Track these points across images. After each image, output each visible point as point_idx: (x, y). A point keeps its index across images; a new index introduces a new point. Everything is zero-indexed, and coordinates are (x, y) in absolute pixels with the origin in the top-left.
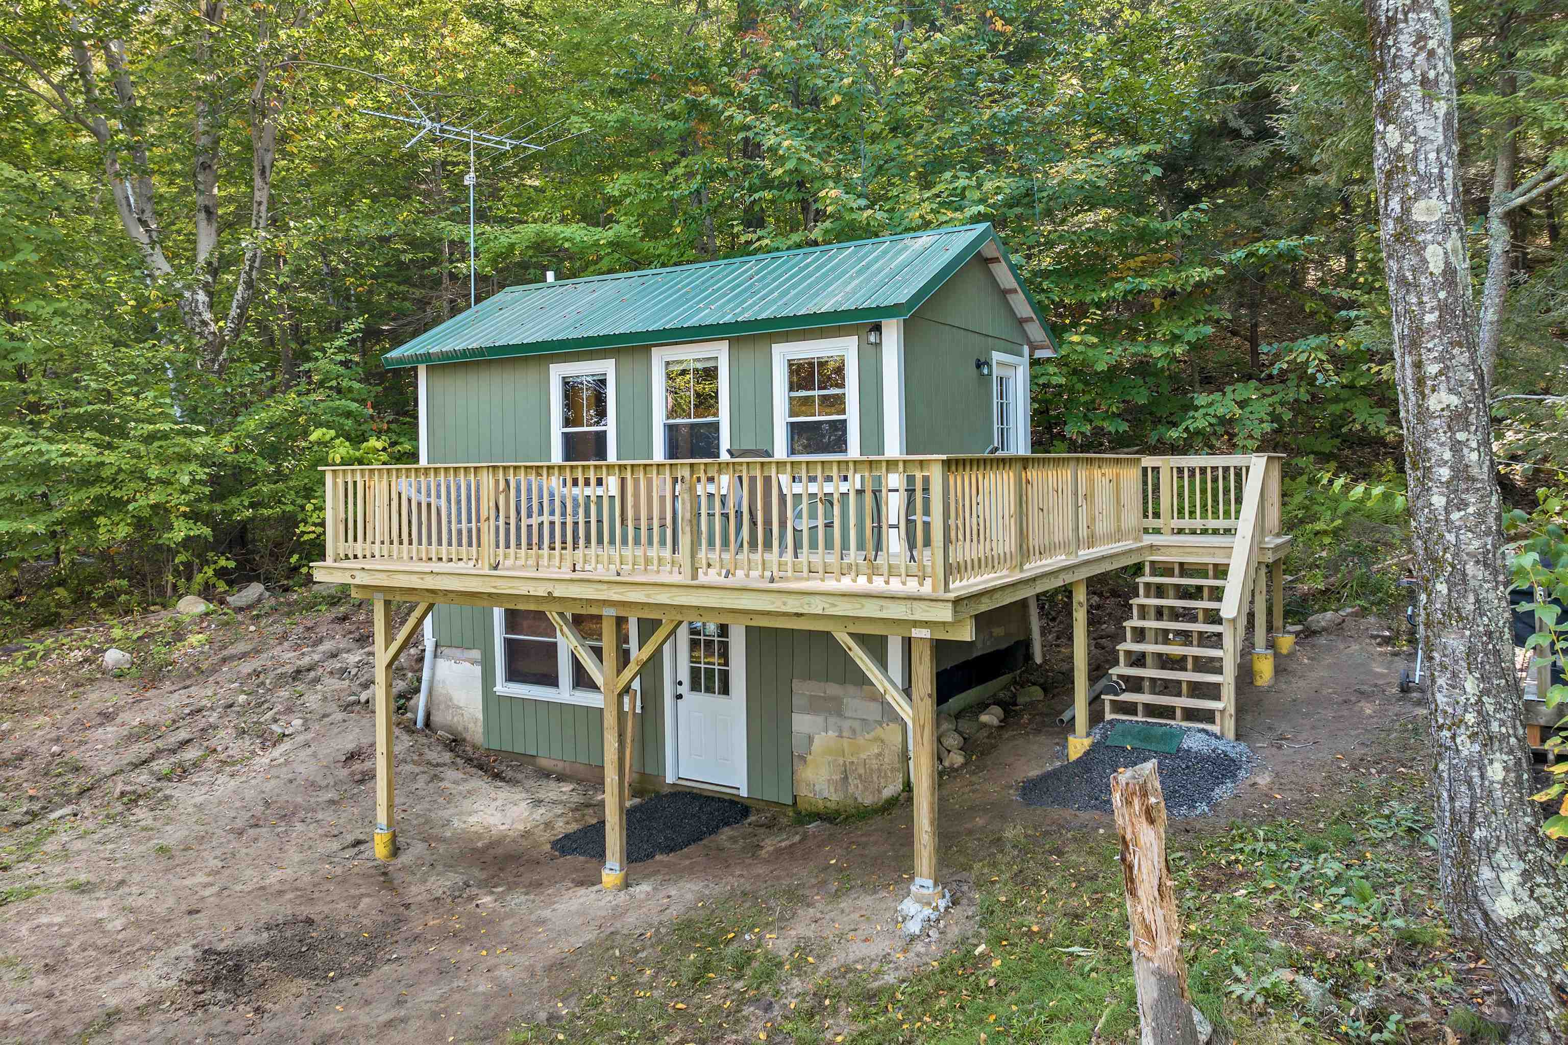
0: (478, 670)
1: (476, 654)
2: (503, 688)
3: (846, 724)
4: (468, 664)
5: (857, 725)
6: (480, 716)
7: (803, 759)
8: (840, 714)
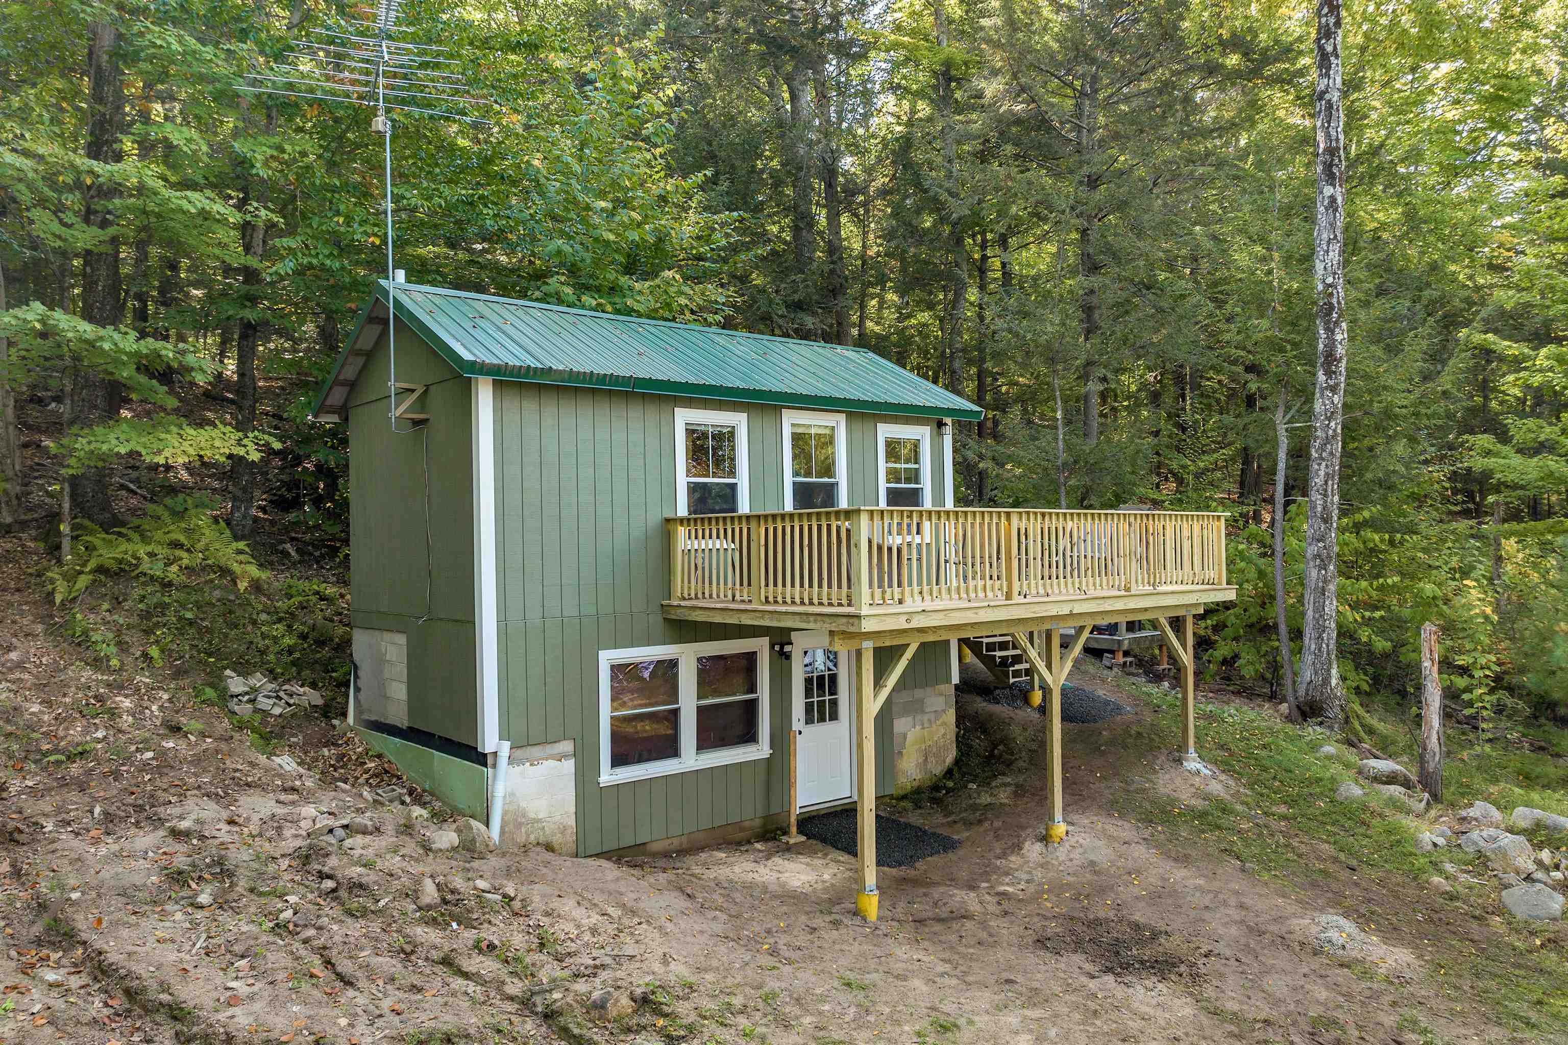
0: (569, 765)
1: (567, 746)
2: (608, 776)
3: (926, 718)
4: (551, 763)
5: (933, 716)
6: (572, 822)
7: (900, 753)
8: (923, 712)
